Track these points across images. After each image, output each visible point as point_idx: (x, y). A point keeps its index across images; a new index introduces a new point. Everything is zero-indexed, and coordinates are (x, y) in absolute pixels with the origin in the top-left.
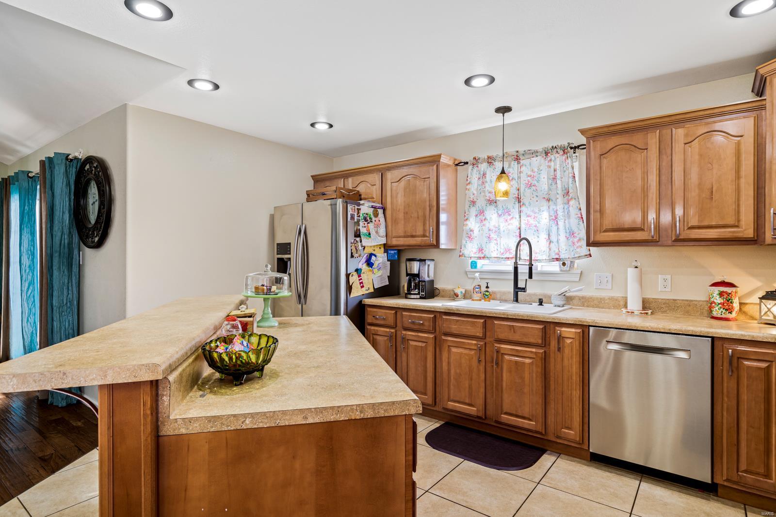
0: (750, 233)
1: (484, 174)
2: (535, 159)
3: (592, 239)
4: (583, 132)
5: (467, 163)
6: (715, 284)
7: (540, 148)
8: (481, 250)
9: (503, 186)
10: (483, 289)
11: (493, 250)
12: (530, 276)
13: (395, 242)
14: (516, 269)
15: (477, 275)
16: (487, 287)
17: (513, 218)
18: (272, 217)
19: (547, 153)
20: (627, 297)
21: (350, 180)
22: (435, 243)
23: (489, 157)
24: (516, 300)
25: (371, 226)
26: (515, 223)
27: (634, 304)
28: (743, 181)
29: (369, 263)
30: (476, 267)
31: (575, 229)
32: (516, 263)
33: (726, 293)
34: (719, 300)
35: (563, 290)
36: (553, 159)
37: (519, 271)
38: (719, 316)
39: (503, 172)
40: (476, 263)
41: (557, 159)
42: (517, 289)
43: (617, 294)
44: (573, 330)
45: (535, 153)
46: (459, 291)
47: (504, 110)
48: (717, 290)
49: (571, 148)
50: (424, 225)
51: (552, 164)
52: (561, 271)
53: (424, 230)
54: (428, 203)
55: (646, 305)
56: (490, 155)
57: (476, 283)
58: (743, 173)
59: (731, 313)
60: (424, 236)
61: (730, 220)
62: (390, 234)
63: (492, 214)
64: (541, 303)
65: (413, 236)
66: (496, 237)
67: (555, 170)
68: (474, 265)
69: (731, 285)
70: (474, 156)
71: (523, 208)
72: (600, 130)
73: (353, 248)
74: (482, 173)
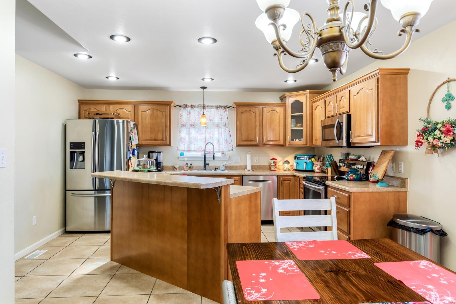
0: (282, 143)
2: (213, 109)
4: (235, 103)
5: (181, 106)
6: (272, 159)
7: (214, 104)
8: (189, 147)
9: (204, 120)
10: (189, 165)
11: (193, 147)
12: (214, 159)
13: (144, 142)
14: (205, 156)
15: (186, 158)
16: (191, 164)
17: (203, 133)
19: (217, 108)
20: (246, 165)
22: (169, 144)
23: (192, 105)
24: (205, 168)
25: (133, 133)
26: (204, 136)
27: (249, 167)
28: (280, 127)
29: (133, 154)
30: (183, 155)
31: (228, 140)
32: (205, 153)
33: (275, 162)
34: (273, 164)
35: (224, 164)
36: (220, 110)
37: (206, 157)
38: (273, 169)
39: (203, 114)
40: (183, 153)
41: (222, 111)
42: (205, 165)
43: (242, 164)
45: (212, 107)
46: (176, 167)
47: (204, 88)
48: (273, 161)
49: (227, 107)
50: (163, 135)
51: (220, 112)
52: (222, 156)
53: (163, 137)
54: (164, 124)
55: (253, 168)
56: (192, 104)
57: (186, 162)
58: (281, 125)
59: (276, 168)
60: (162, 140)
61: (278, 139)
62: (141, 138)
63: (193, 131)
64: (215, 169)
65: (155, 140)
66: (194, 141)
67: (221, 115)
68: (182, 154)
69: (276, 159)
70: (185, 103)
71: (208, 130)
72: (241, 104)
73: (129, 146)
74: (189, 112)
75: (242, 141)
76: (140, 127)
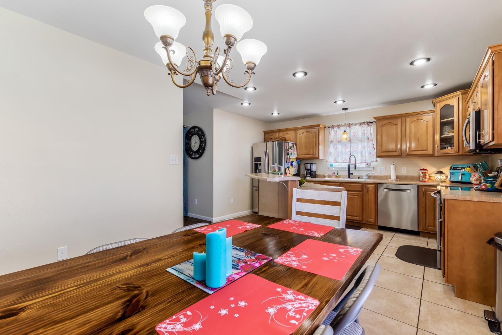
0: (430, 152)
1: (336, 132)
2: (356, 126)
3: (378, 155)
4: (375, 118)
5: (329, 127)
6: (421, 170)
7: (358, 122)
8: (335, 159)
9: (345, 136)
10: (336, 174)
11: (340, 159)
12: (355, 169)
13: (301, 157)
14: (349, 166)
15: (333, 169)
16: (338, 173)
17: (347, 148)
18: (252, 148)
19: (361, 124)
20: (390, 176)
21: (281, 133)
22: (318, 157)
23: (338, 125)
24: (349, 177)
25: (292, 151)
26: (349, 150)
27: (393, 177)
28: (428, 136)
29: (292, 165)
30: (332, 166)
31: (371, 151)
32: (349, 164)
33: (424, 172)
34: (422, 175)
35: (367, 173)
36: (363, 126)
37: (350, 167)
38: (422, 180)
39: (345, 131)
40: (332, 164)
41: (365, 127)
42: (349, 174)
43: (387, 174)
44: (372, 185)
45: (356, 124)
46: (326, 175)
47: (345, 109)
48: (421, 172)
49: (370, 123)
50: (313, 150)
51: (363, 128)
52: (366, 167)
53: (313, 152)
54: (315, 142)
55: (397, 178)
56: (339, 124)
57: (333, 172)
58: (428, 133)
59: (426, 179)
60: (313, 154)
61: (425, 149)
62: (299, 154)
63: (339, 146)
64: (359, 178)
65: (308, 155)
66: (341, 154)
67: (364, 131)
68: (331, 165)
69: (426, 170)
70: (332, 125)
71: (352, 144)
72: (381, 118)
73: (287, 159)
74: (335, 131)
75: (383, 152)
76: (298, 146)
